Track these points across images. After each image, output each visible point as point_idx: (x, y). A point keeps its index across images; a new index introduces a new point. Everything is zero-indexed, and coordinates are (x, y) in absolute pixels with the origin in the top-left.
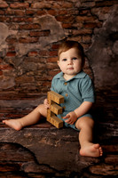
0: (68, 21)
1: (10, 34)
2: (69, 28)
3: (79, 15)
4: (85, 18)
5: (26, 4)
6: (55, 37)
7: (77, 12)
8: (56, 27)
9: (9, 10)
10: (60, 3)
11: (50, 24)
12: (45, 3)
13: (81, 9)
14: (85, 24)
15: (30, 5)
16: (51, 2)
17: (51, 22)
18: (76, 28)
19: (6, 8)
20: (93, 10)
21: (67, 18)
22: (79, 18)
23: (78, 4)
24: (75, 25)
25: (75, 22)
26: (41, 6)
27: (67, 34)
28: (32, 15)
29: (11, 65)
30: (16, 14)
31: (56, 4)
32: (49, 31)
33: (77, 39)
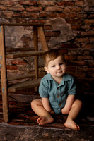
0: (77, 24)
1: (25, 33)
2: (77, 30)
3: (87, 18)
4: (91, 21)
5: (40, 8)
6: (64, 37)
7: (85, 15)
8: (66, 28)
9: (25, 12)
10: (70, 7)
12: (57, 8)
13: (88, 13)
14: (93, 26)
15: (43, 9)
16: (62, 6)
17: (61, 24)
18: (84, 30)
19: (23, 11)
21: (76, 21)
22: (87, 21)
23: (87, 9)
24: (83, 27)
25: (83, 24)
26: (53, 10)
27: (75, 35)
28: (44, 18)
29: (25, 61)
30: (31, 16)
31: (66, 8)
32: (59, 32)
33: (85, 39)
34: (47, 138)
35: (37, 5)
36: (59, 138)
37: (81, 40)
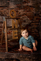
0: (31, 18)
2: (32, 20)
3: (35, 16)
4: (37, 17)
5: (19, 13)
6: (27, 23)
7: (34, 15)
8: (28, 20)
11: (26, 19)
12: (24, 13)
13: (35, 14)
14: (37, 19)
15: (20, 13)
16: (26, 12)
17: (26, 18)
18: (34, 20)
20: (40, 14)
22: (35, 17)
23: (35, 13)
25: (34, 18)
27: (31, 22)
28: (20, 16)
31: (28, 13)
32: (25, 21)
33: (34, 23)
34: (21, 57)
35: (17, 12)
36: (26, 57)
37: (33, 23)
